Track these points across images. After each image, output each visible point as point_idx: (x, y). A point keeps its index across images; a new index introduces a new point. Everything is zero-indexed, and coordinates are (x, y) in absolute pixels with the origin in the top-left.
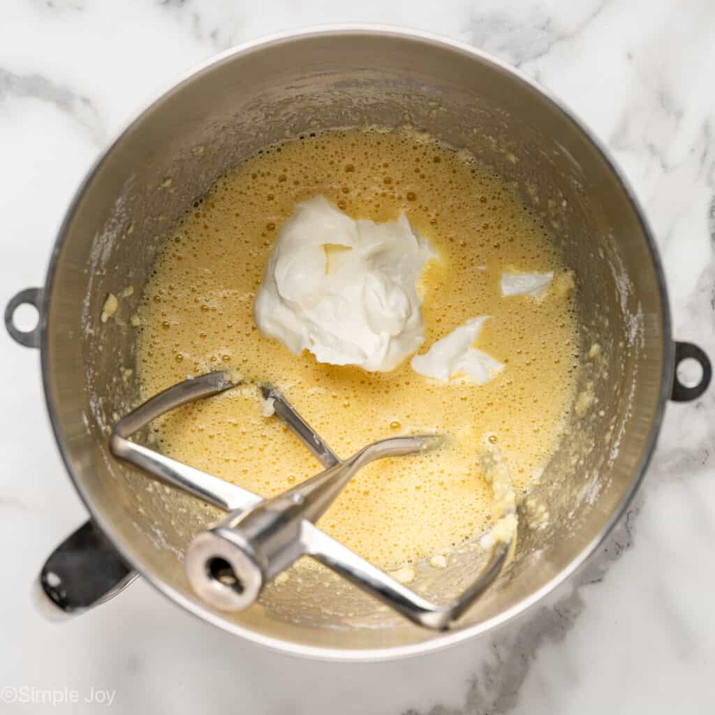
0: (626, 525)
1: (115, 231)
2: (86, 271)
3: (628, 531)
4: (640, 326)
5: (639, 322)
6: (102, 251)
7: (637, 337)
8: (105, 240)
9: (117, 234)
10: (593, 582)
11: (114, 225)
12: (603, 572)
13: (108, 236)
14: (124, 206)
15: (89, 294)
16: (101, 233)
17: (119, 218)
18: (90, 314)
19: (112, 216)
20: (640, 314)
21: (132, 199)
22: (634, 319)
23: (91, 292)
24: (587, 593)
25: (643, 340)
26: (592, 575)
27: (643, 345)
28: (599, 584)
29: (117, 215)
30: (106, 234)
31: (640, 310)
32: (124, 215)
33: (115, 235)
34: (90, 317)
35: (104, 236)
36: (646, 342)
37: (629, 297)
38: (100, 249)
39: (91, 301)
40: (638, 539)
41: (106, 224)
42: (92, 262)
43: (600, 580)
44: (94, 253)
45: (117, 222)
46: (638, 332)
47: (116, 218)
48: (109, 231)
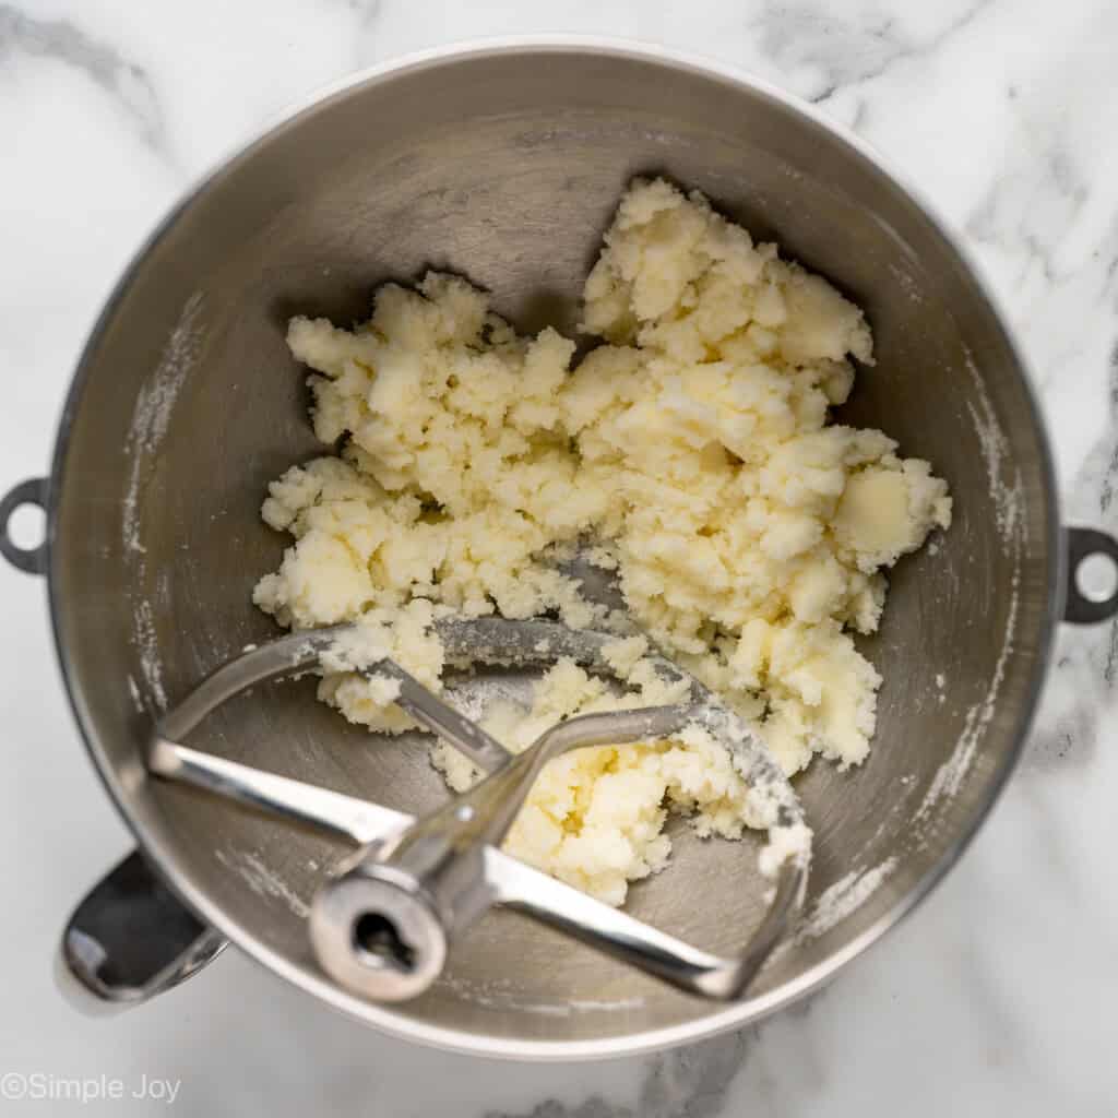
1: (175, 384)
2: (127, 450)
4: (1020, 507)
5: (1018, 500)
6: (154, 417)
7: (1016, 525)
8: (157, 401)
9: (177, 389)
11: (172, 375)
13: (162, 394)
14: (185, 343)
15: (134, 487)
16: (150, 388)
17: (179, 364)
18: (137, 519)
19: (169, 361)
20: (1019, 488)
21: (199, 332)
22: (1011, 496)
23: (138, 484)
25: (1025, 529)
27: (1025, 536)
29: (175, 359)
30: (158, 389)
31: (1018, 481)
32: (188, 358)
33: (174, 392)
34: (137, 524)
35: (156, 393)
36: (1030, 534)
37: (1003, 461)
38: (150, 414)
39: (139, 498)
41: (157, 374)
42: (136, 435)
44: (140, 421)
45: (175, 370)
46: (1018, 515)
47: (174, 363)
48: (163, 384)
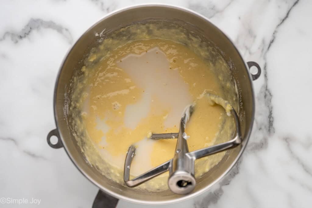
0: (237, 166)
1: (68, 104)
2: (65, 119)
3: (237, 168)
6: (66, 111)
10: (226, 185)
11: (66, 102)
12: (229, 182)
13: (66, 107)
14: (67, 96)
16: (64, 106)
19: (65, 100)
24: (224, 188)
26: (226, 182)
28: (228, 186)
29: (66, 99)
30: (65, 106)
33: (68, 105)
40: (240, 171)
41: (64, 103)
42: (65, 116)
43: (228, 184)
44: (64, 113)
